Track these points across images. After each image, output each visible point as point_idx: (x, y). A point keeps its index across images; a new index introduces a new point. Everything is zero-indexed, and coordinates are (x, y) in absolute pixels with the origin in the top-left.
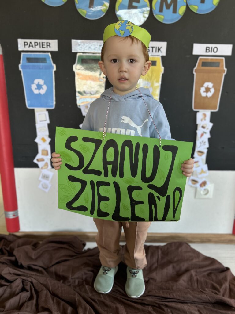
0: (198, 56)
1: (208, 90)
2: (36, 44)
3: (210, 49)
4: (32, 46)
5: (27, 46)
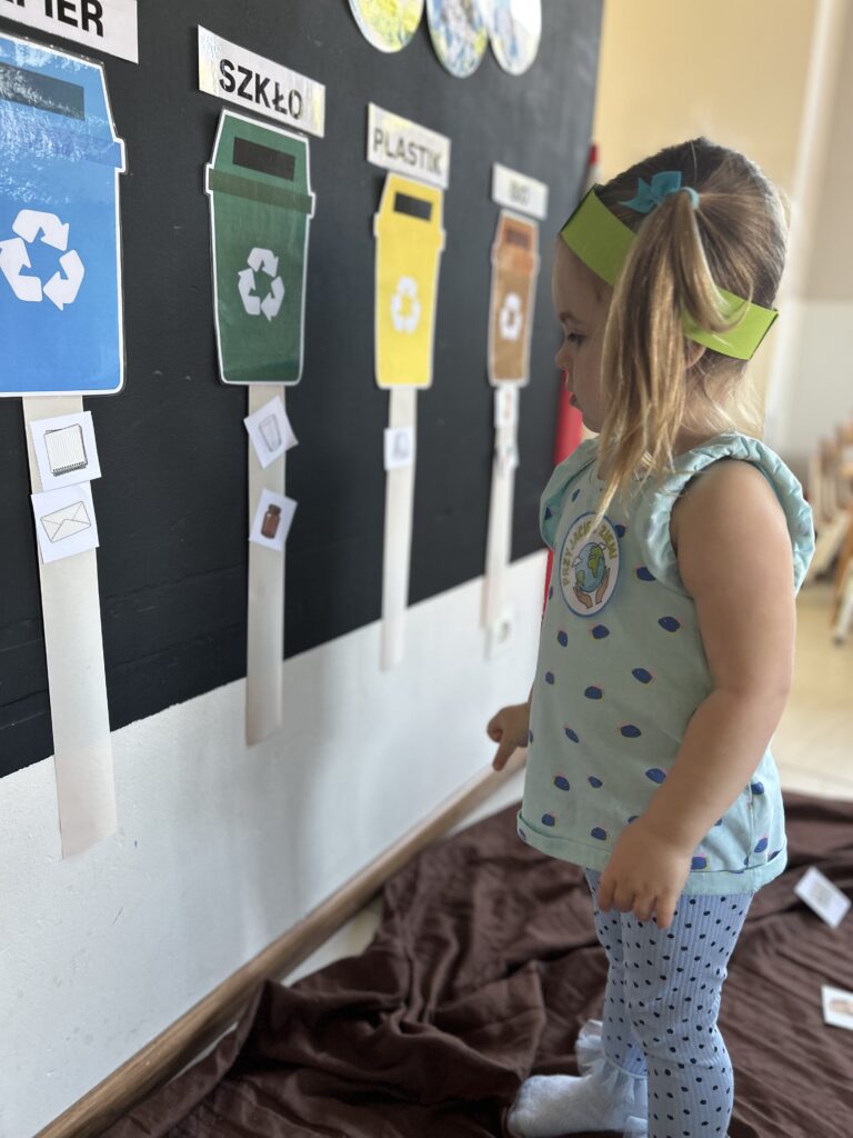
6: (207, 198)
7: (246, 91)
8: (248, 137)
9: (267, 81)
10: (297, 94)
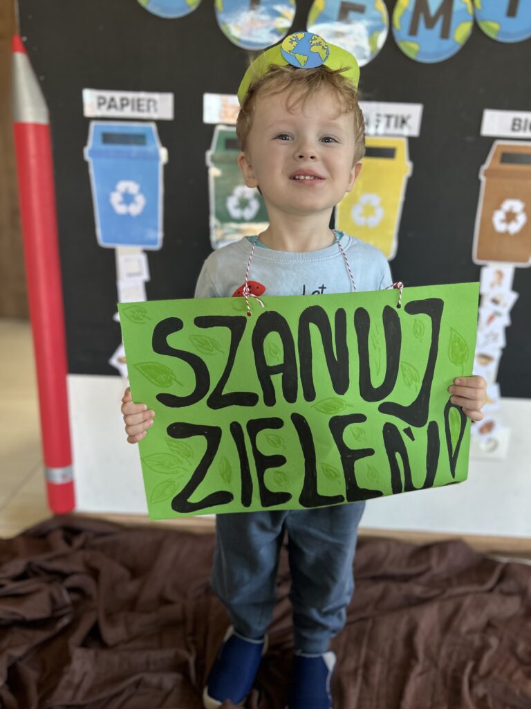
0: (491, 140)
1: (510, 217)
2: (125, 102)
3: (523, 125)
4: (115, 107)
5: (104, 108)
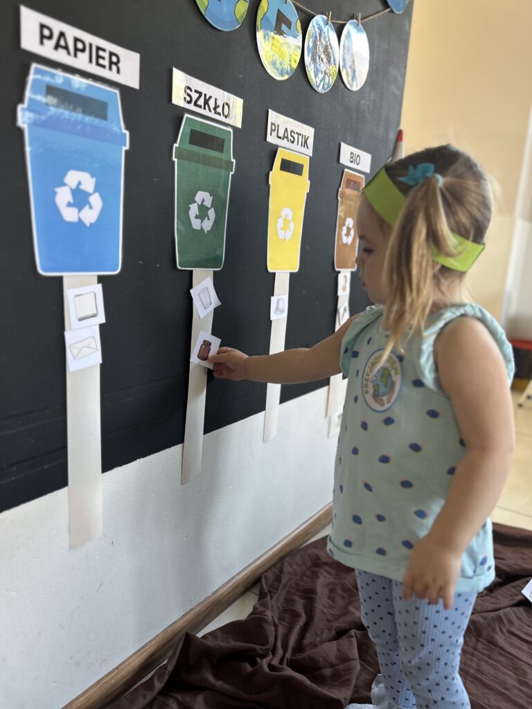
3: (354, 158)
4: (66, 48)
5: (50, 44)
6: (173, 162)
7: (199, 103)
8: (198, 129)
9: (210, 97)
10: (227, 104)
